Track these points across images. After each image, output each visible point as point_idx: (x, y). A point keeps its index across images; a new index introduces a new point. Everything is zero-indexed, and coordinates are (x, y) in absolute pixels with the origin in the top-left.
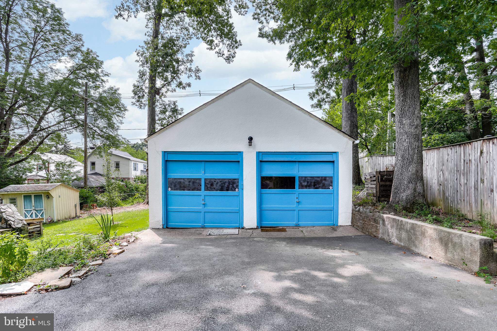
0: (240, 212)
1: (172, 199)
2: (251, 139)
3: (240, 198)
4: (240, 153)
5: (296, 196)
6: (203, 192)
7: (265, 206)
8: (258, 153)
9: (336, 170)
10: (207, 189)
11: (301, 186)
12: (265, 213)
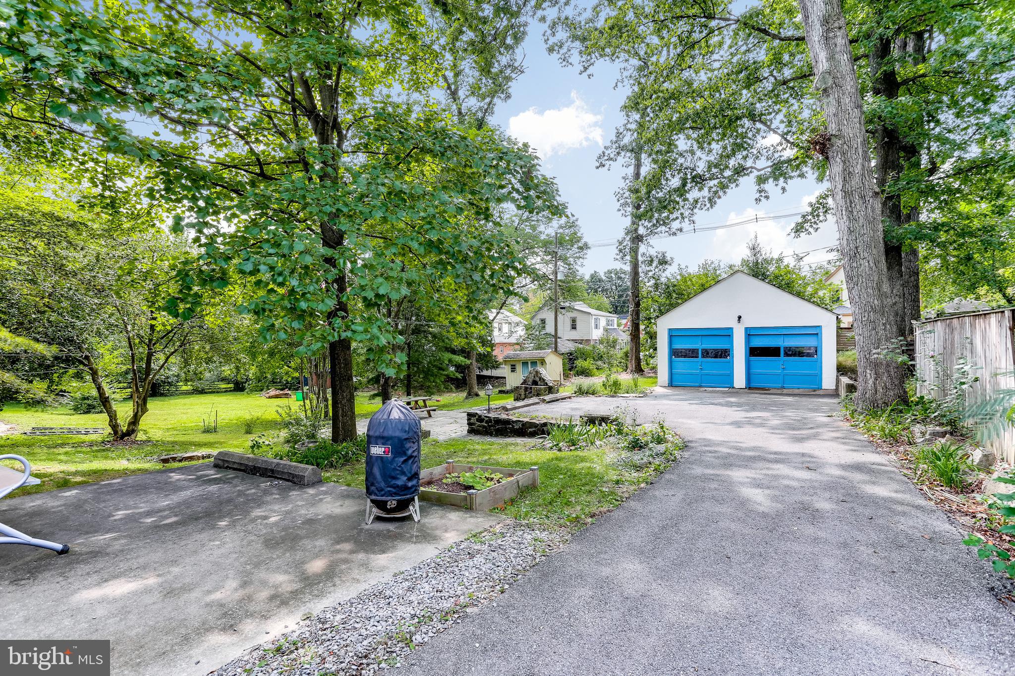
0: (731, 376)
1: (674, 364)
2: (740, 317)
3: (732, 363)
4: (731, 329)
5: (782, 362)
6: (700, 359)
7: (753, 371)
8: (746, 329)
9: (820, 341)
10: (703, 357)
11: (786, 355)
12: (752, 377)
